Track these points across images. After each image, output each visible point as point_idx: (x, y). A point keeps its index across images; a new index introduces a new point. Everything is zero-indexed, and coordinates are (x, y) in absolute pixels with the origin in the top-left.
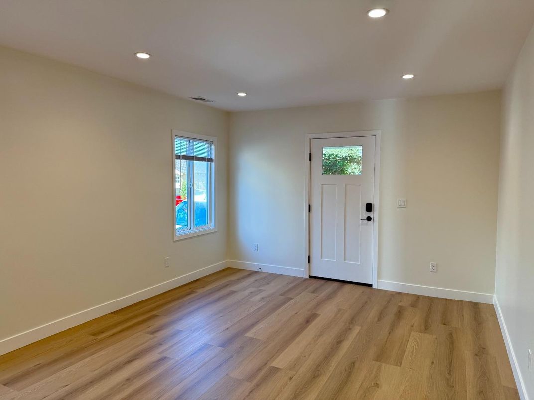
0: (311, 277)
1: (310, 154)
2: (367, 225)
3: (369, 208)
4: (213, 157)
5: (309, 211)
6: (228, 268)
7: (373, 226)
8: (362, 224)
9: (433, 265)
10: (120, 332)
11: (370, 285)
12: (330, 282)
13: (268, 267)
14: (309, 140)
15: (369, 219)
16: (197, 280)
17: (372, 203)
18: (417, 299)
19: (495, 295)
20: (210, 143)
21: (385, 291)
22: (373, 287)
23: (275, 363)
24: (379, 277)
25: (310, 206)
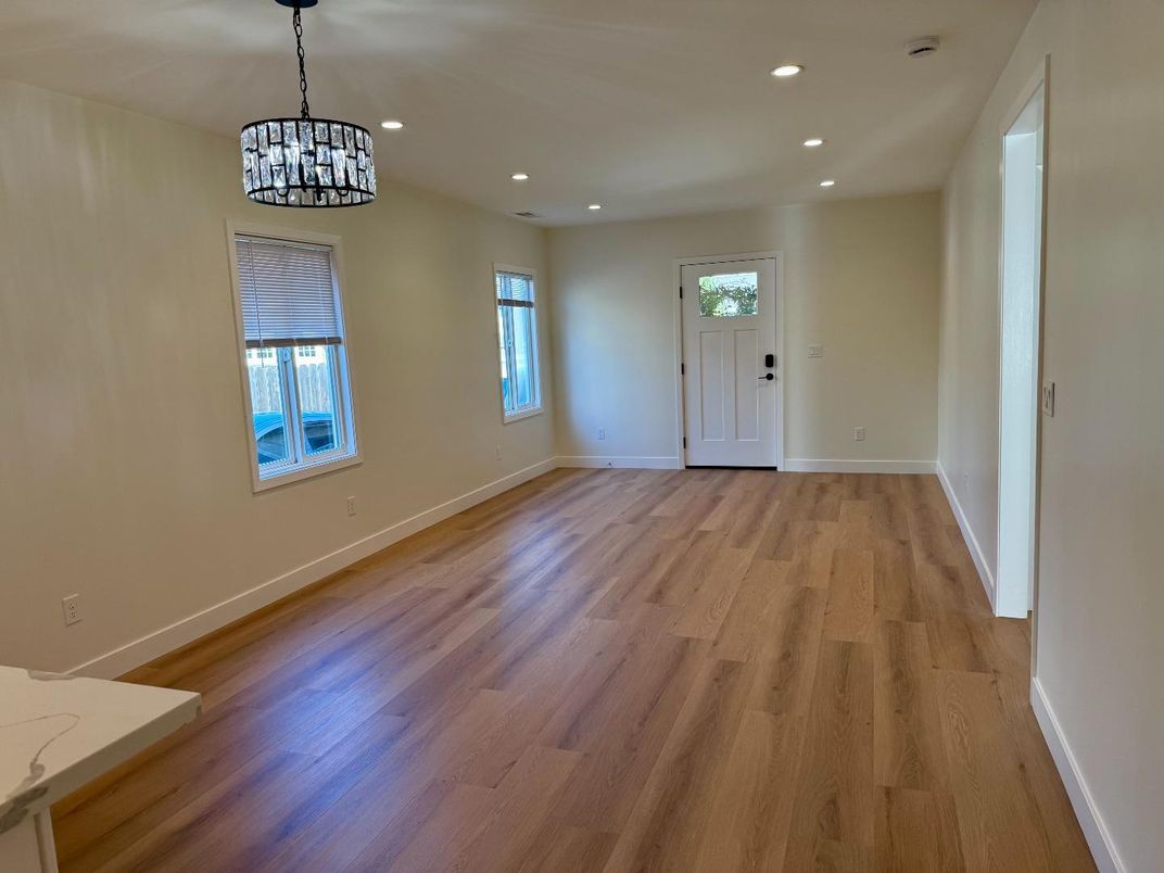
0: (688, 467)
1: (681, 288)
2: (766, 385)
3: (770, 361)
4: (532, 300)
5: (683, 373)
6: (558, 469)
7: (776, 387)
8: (759, 385)
9: (858, 432)
10: (490, 527)
11: (775, 469)
12: (716, 471)
13: (623, 461)
14: (678, 268)
15: (770, 377)
16: (530, 482)
17: (773, 354)
18: (839, 477)
19: (938, 462)
20: (528, 278)
21: (796, 473)
22: (778, 470)
23: (703, 527)
24: (786, 454)
25: (683, 365)
